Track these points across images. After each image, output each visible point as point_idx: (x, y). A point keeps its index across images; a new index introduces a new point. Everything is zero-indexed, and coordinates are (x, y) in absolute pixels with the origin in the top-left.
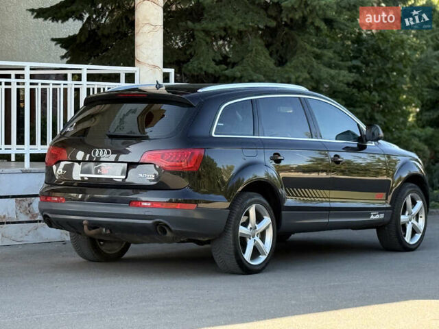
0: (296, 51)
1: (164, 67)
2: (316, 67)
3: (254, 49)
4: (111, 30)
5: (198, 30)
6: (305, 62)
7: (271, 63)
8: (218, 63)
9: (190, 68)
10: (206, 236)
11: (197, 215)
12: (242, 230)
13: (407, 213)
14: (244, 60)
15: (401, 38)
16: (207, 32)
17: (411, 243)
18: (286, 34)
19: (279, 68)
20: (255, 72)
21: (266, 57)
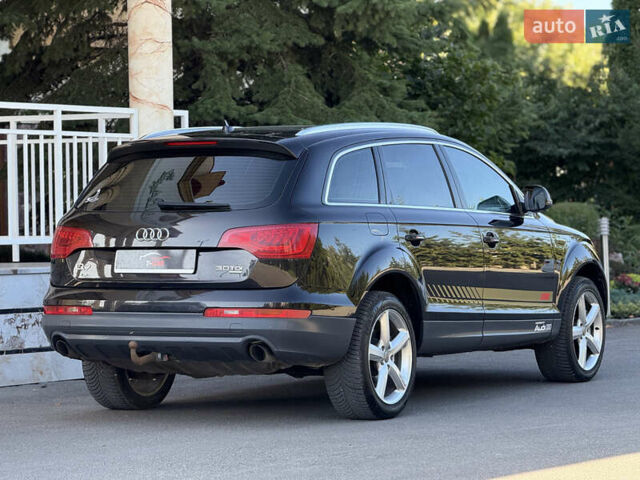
0: (353, 83)
1: (175, 108)
2: (387, 107)
3: (293, 80)
4: (65, 55)
5: (208, 52)
6: (370, 99)
7: (320, 101)
8: (241, 102)
9: (200, 110)
10: (322, 359)
11: (312, 328)
12: (373, 350)
13: (579, 322)
14: (280, 97)
15: (483, 66)
16: (222, 55)
17: (586, 369)
18: (335, 57)
19: (334, 109)
20: (297, 115)
21: (310, 92)
